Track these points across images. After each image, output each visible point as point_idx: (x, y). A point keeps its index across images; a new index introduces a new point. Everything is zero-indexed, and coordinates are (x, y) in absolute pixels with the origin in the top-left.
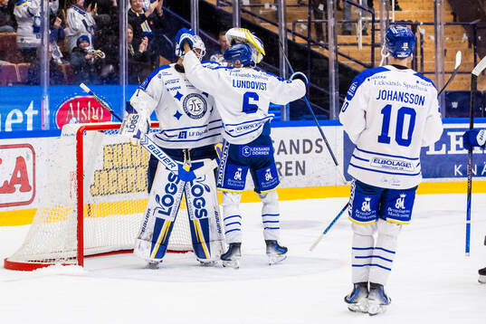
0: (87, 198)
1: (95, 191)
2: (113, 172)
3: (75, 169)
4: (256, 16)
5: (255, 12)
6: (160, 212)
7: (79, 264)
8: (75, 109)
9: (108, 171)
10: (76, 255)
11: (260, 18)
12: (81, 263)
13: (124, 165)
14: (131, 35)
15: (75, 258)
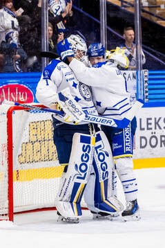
0: (16, 166)
1: (22, 159)
2: (37, 144)
3: (6, 142)
4: (153, 15)
5: (152, 12)
6: (78, 178)
7: (10, 220)
8: (6, 92)
9: (33, 143)
10: (7, 213)
11: (156, 16)
12: (11, 219)
13: (46, 138)
14: (51, 32)
15: (6, 215)
